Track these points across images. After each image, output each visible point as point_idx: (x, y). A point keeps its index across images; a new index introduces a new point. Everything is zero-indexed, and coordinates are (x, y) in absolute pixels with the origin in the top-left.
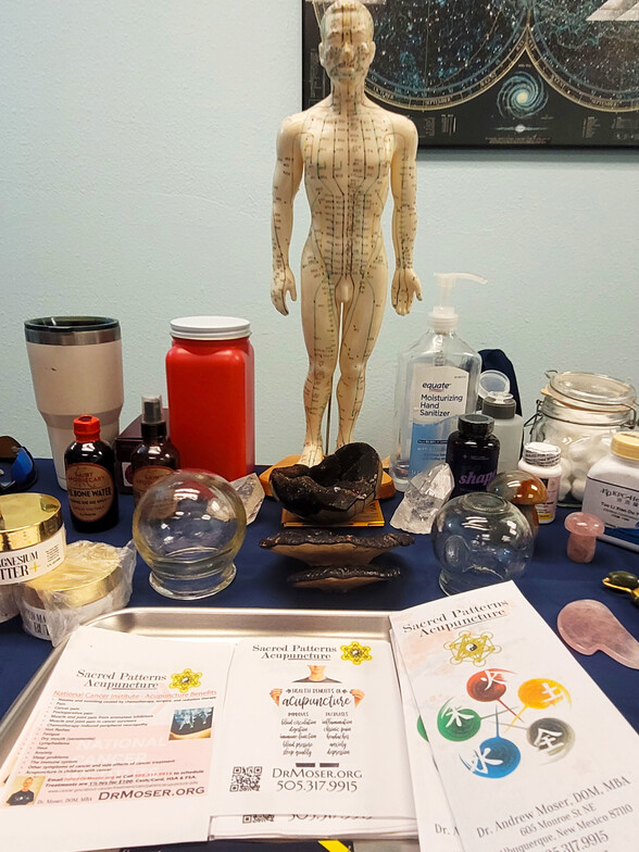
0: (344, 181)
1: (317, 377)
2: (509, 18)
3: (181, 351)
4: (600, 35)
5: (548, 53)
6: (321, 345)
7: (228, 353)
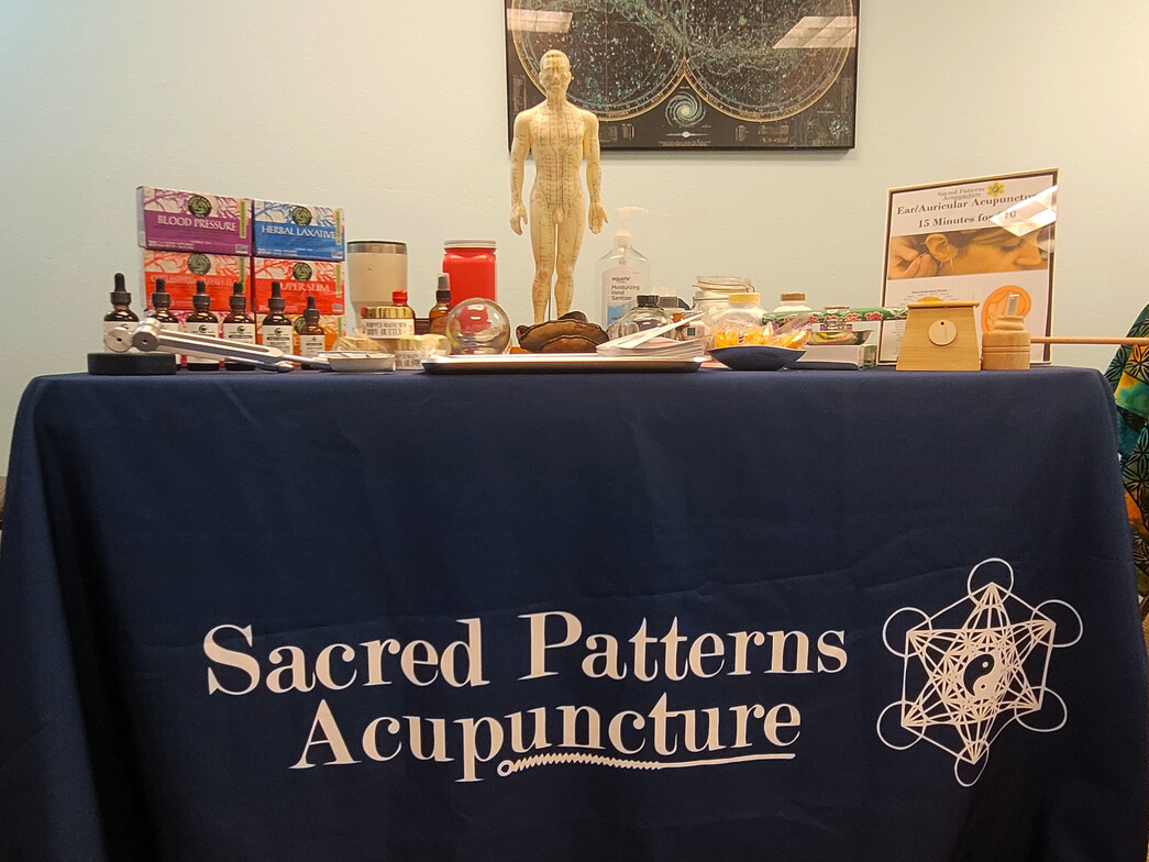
0: (556, 147)
1: (542, 277)
2: (669, 53)
3: (453, 256)
4: (740, 65)
5: (702, 78)
6: (545, 253)
7: (484, 257)
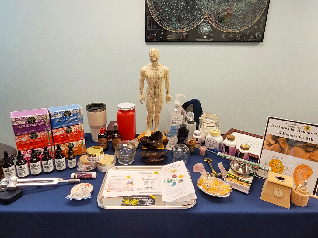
2: (201, 8)
3: (120, 112)
4: (226, 12)
5: (212, 17)
